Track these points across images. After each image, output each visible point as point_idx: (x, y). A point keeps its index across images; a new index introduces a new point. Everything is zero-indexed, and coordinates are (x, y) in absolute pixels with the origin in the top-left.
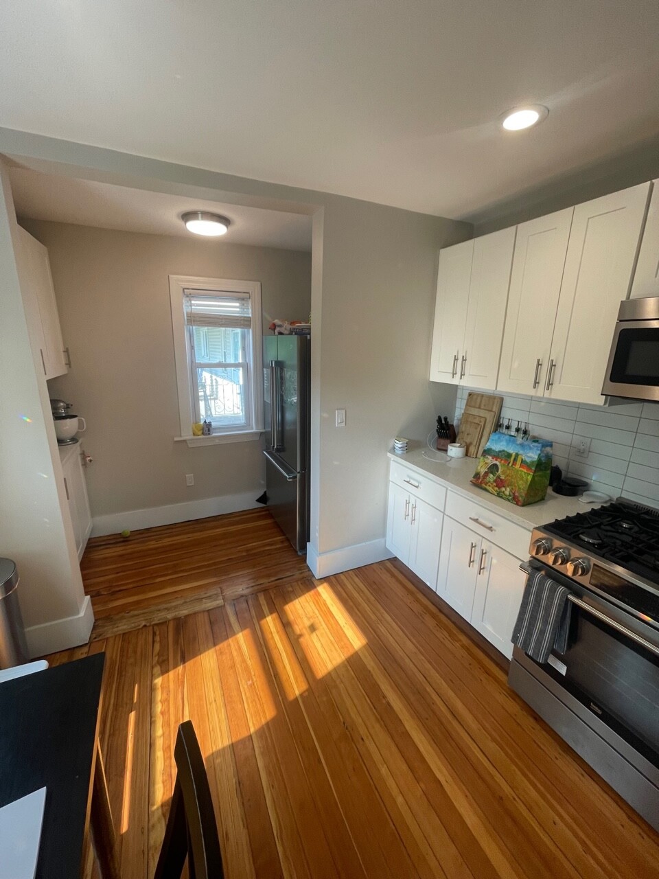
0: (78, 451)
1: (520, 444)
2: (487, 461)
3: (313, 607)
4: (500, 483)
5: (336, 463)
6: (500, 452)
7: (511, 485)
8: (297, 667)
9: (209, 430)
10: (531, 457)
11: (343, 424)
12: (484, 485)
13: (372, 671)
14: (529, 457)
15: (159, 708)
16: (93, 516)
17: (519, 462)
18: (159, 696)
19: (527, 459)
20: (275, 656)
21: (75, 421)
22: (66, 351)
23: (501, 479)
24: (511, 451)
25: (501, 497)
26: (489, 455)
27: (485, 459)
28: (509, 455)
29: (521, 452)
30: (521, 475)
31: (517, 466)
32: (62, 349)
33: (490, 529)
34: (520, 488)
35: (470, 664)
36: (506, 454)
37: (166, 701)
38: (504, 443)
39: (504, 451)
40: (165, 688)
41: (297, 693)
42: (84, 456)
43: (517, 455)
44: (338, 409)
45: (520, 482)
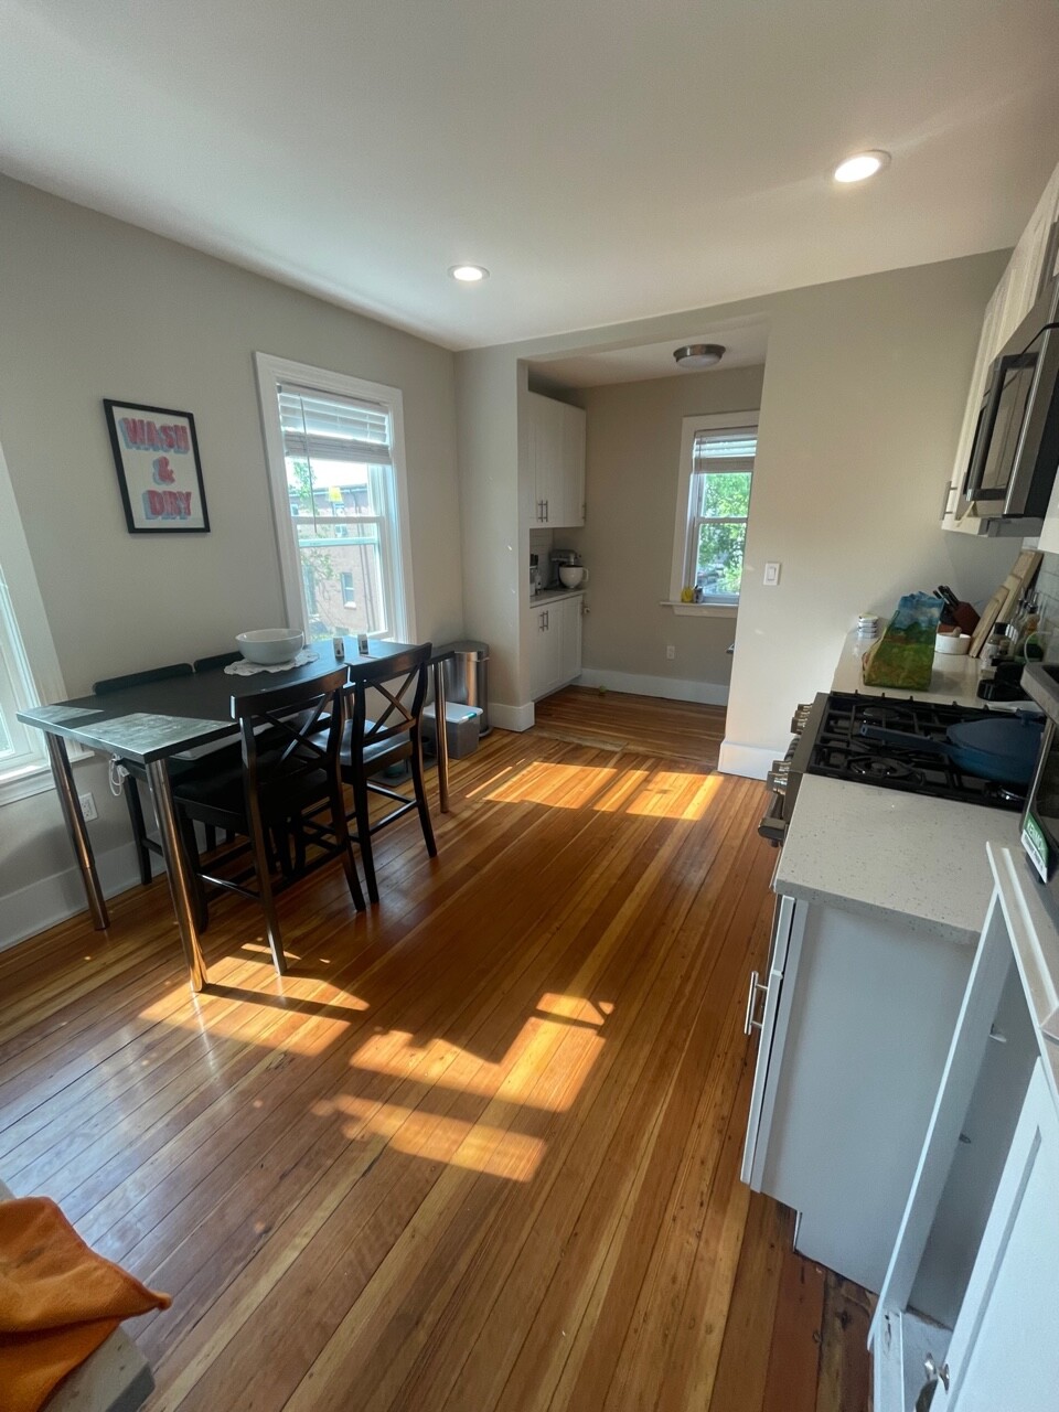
0: (580, 598)
3: (685, 785)
5: (759, 632)
8: (623, 799)
9: (697, 597)
11: (775, 583)
15: (524, 772)
16: (583, 666)
18: (529, 768)
20: (614, 789)
21: (580, 569)
22: (585, 506)
32: (581, 503)
37: (530, 772)
40: (535, 768)
41: (603, 809)
42: (584, 606)
44: (769, 562)
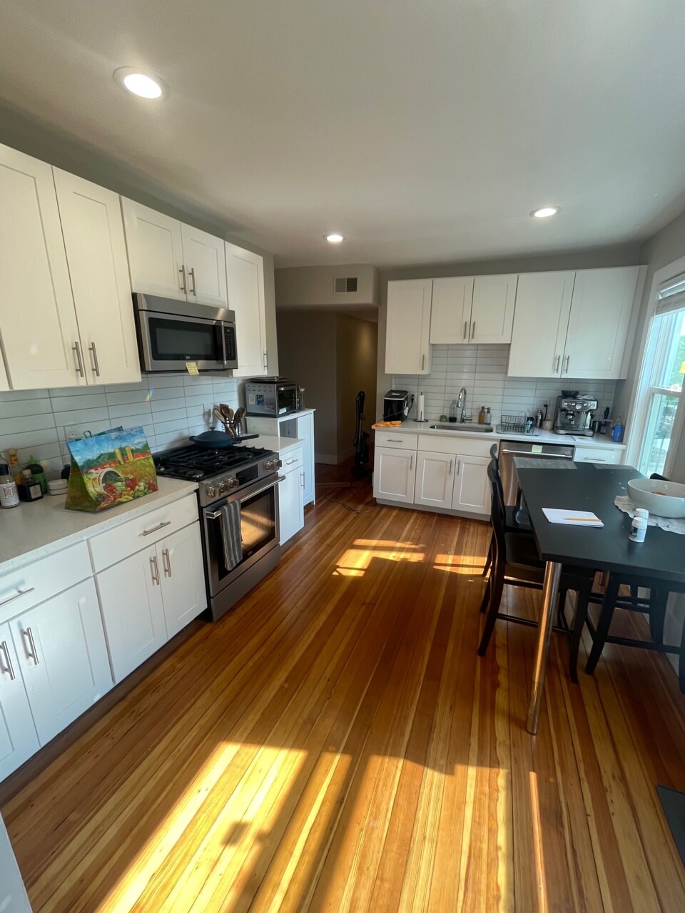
1: (116, 438)
2: (93, 477)
4: (132, 484)
6: (99, 457)
7: (142, 478)
10: (139, 443)
12: (119, 499)
13: (261, 712)
14: (137, 444)
17: (130, 455)
19: (137, 447)
23: (130, 480)
24: (111, 450)
25: (138, 497)
26: (91, 468)
27: (89, 476)
28: (112, 456)
29: (124, 445)
30: (142, 464)
31: (131, 459)
33: (163, 525)
34: (151, 475)
35: (203, 650)
36: (107, 457)
38: (96, 447)
39: (101, 455)
41: (338, 757)
43: (122, 450)
45: (148, 469)
